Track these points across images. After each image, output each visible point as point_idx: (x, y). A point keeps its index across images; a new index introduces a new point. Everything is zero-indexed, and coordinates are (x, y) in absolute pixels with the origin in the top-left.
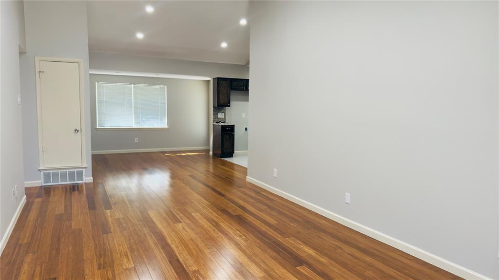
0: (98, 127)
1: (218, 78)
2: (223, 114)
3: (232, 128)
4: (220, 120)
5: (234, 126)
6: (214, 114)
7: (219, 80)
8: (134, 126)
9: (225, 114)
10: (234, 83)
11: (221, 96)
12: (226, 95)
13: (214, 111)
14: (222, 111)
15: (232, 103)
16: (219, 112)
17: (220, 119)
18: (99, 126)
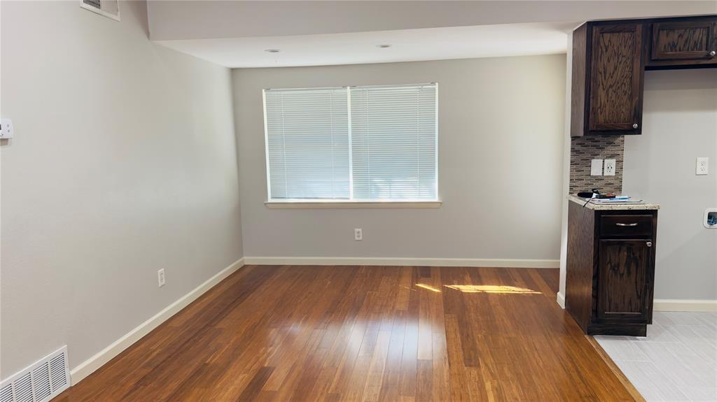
0: (270, 200)
1: (590, 25)
2: (612, 162)
3: (645, 222)
4: (597, 185)
5: (654, 213)
6: (572, 163)
7: (595, 29)
8: (352, 199)
9: (619, 162)
10: (664, 39)
11: (601, 93)
12: (626, 88)
13: (573, 150)
14: (610, 150)
15: (651, 120)
16: (594, 155)
17: (598, 179)
18: (272, 198)
